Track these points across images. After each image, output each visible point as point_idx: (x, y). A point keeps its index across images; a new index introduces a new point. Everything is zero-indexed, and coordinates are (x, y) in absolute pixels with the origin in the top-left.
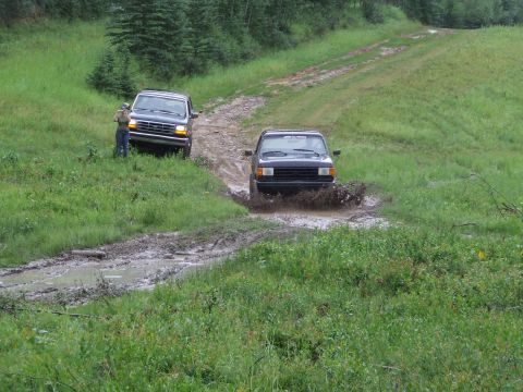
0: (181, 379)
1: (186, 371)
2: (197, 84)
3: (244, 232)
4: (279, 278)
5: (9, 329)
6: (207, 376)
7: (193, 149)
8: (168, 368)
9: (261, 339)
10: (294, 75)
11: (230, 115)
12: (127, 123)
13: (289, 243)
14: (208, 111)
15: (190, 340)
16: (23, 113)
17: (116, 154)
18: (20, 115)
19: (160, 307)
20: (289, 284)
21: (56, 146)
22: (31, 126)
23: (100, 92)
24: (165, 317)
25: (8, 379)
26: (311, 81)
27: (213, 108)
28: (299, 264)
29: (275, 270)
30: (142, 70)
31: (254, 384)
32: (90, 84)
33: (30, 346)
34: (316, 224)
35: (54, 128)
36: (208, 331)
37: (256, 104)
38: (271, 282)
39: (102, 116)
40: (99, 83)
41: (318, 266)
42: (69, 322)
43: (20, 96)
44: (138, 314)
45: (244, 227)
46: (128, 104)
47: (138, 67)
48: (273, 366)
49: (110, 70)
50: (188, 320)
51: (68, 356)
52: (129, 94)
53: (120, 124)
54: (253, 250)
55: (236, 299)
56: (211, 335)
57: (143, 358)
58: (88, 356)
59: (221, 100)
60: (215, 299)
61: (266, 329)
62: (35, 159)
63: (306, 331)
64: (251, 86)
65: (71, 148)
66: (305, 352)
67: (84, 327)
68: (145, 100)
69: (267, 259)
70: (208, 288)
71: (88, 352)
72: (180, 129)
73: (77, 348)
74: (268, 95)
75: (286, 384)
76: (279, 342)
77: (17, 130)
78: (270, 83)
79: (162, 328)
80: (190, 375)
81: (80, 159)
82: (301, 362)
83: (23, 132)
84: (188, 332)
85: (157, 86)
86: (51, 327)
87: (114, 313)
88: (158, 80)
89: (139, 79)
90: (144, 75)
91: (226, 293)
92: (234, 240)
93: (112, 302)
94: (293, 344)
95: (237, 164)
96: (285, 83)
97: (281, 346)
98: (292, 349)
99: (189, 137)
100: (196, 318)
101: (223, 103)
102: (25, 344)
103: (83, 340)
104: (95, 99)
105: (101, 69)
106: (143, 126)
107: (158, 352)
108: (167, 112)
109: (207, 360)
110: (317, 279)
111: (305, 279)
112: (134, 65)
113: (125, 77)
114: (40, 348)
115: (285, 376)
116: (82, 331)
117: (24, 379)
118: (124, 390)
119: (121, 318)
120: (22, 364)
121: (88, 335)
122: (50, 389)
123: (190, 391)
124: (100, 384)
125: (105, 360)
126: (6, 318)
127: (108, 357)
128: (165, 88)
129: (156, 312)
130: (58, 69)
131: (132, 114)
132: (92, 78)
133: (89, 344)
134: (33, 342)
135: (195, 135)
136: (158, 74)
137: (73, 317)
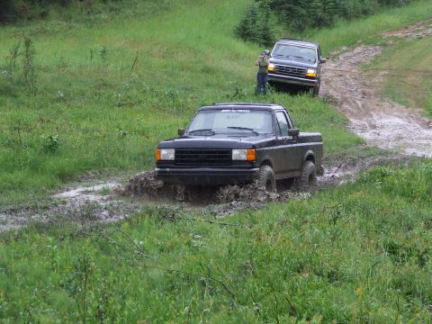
0: (311, 279)
1: (315, 272)
2: (325, 35)
3: (362, 158)
4: (392, 198)
5: (170, 234)
6: (332, 277)
7: (321, 89)
8: (300, 269)
9: (377, 247)
10: (407, 28)
11: (352, 61)
12: (266, 67)
13: (401, 168)
14: (334, 57)
15: (318, 246)
16: (182, 58)
17: (257, 92)
18: (180, 59)
19: (293, 219)
20: (401, 202)
21: (208, 85)
22: (188, 68)
23: (245, 41)
24: (297, 227)
25: (168, 274)
26: (421, 34)
27: (338, 55)
28: (409, 185)
29: (388, 190)
30: (279, 23)
31: (371, 284)
32: (239, 33)
33: (187, 247)
34: (424, 153)
35: (207, 70)
36: (333, 239)
37: (374, 52)
38: (386, 200)
39: (245, 61)
40: (244, 33)
41: (425, 188)
42: (219, 229)
43: (179, 43)
44: (275, 224)
45: (363, 154)
46: (268, 51)
47: (277, 20)
48: (387, 270)
49: (254, 22)
50: (317, 230)
51: (218, 257)
52: (268, 42)
53: (261, 67)
54: (371, 173)
55: (357, 213)
56: (335, 243)
57: (279, 260)
58: (235, 258)
59: (345, 48)
60: (339, 213)
61: (382, 239)
62: (190, 95)
63: (415, 241)
64: (370, 37)
65: (221, 87)
66: (414, 259)
67: (231, 234)
68: (282, 47)
69: (383, 181)
70: (333, 204)
71: (234, 254)
72: (311, 72)
73: (225, 251)
74: (384, 45)
75: (398, 285)
76: (393, 250)
77: (176, 71)
78: (386, 35)
79: (295, 236)
80: (318, 275)
81: (228, 96)
82: (410, 267)
83: (182, 73)
84: (316, 240)
85: (293, 36)
86: (205, 233)
87: (255, 223)
88: (293, 31)
89: (277, 29)
90: (282, 27)
91: (348, 208)
92: (354, 165)
93: (254, 214)
94: (404, 252)
95: (357, 102)
96: (399, 35)
97: (394, 253)
98: (403, 256)
99: (318, 79)
100: (323, 229)
101: (346, 51)
102: (183, 247)
103: (230, 244)
104: (241, 46)
105: (246, 22)
106: (280, 69)
107: (292, 255)
108: (299, 58)
109: (332, 263)
110: (424, 199)
111: (414, 198)
112: (273, 19)
113: (266, 29)
114: (195, 250)
115: (397, 278)
116: (229, 237)
117: (182, 276)
118: (264, 286)
119: (261, 227)
120: (180, 262)
121: (234, 240)
122: (203, 284)
123: (318, 288)
124: (245, 281)
125: (249, 261)
126: (168, 225)
127: (251, 259)
128: (299, 38)
129: (290, 223)
130: (211, 21)
131: (271, 59)
132: (238, 29)
133: (235, 248)
134: (189, 246)
135: (323, 77)
136: (293, 26)
137: (222, 225)
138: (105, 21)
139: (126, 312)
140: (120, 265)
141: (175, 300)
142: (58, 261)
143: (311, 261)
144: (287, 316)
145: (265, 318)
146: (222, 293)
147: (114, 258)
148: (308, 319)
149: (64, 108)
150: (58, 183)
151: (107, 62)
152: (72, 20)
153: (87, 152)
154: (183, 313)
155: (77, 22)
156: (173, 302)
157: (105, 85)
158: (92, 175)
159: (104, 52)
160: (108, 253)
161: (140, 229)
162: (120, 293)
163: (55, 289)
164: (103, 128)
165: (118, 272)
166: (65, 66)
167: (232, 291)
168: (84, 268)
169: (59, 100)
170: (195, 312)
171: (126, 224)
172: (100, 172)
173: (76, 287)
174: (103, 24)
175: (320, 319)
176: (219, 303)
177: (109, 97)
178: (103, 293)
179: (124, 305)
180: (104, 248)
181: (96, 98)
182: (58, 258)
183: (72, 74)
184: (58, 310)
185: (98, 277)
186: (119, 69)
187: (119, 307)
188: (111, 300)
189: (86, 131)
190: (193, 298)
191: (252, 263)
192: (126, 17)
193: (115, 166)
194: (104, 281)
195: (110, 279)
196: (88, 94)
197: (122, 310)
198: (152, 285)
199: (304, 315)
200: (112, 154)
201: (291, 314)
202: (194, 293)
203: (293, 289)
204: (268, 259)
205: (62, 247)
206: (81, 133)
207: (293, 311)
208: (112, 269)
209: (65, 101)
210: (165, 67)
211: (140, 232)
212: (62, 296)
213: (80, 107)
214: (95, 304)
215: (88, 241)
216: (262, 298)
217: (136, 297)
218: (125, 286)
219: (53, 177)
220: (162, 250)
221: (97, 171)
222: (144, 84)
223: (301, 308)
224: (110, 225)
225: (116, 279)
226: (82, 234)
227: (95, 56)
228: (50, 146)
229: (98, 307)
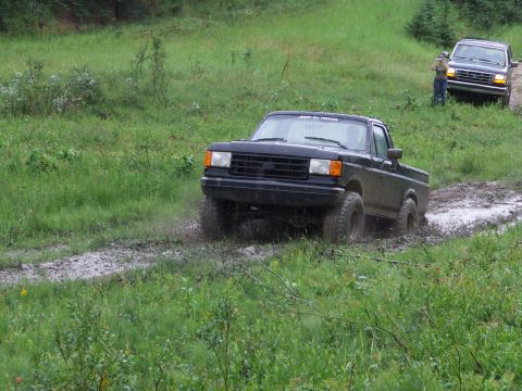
0: (501, 329)
1: (505, 320)
2: (516, 33)
5: (329, 274)
7: (512, 99)
8: (487, 318)
12: (445, 72)
15: (509, 290)
16: (342, 61)
17: (434, 103)
18: (340, 63)
19: (479, 256)
21: (374, 94)
22: (350, 74)
23: (419, 40)
24: (483, 266)
25: (327, 323)
30: (461, 18)
32: (411, 32)
33: (349, 289)
35: (372, 77)
39: (419, 65)
40: (418, 31)
42: (388, 269)
43: (339, 44)
44: (457, 263)
46: (447, 53)
47: (458, 16)
49: (430, 18)
50: (507, 270)
51: (387, 302)
52: (447, 42)
53: (438, 72)
57: (462, 306)
58: (407, 303)
62: (353, 107)
65: (390, 97)
67: (402, 274)
68: (465, 48)
71: (407, 299)
72: (499, 78)
73: (396, 295)
77: (335, 78)
79: (481, 277)
80: (510, 324)
81: (398, 108)
83: (342, 80)
84: (507, 282)
85: (478, 35)
86: (371, 273)
87: (432, 261)
88: (477, 29)
89: (458, 26)
90: (464, 24)
93: (430, 250)
99: (509, 86)
100: (515, 269)
102: (345, 290)
103: (402, 286)
104: (413, 47)
105: (420, 17)
106: (462, 75)
107: (478, 301)
108: (485, 61)
112: (454, 14)
113: (444, 26)
114: (359, 294)
116: (400, 278)
117: (344, 324)
118: (444, 337)
119: (439, 265)
120: (341, 308)
121: (406, 283)
122: (369, 335)
123: (509, 340)
124: (420, 331)
125: (424, 308)
126: (326, 263)
127: (427, 304)
128: (485, 36)
129: (475, 262)
130: (378, 17)
131: (451, 63)
132: (411, 26)
133: (408, 291)
134: (352, 288)
135: (515, 84)
136: (477, 23)
137: (392, 264)
138: (250, 18)
139: (276, 368)
140: (269, 311)
141: (335, 353)
142: (194, 306)
143: (500, 308)
144: (471, 373)
145: (444, 376)
146: (392, 345)
147: (261, 302)
148: (497, 378)
149: (200, 123)
151: (251, 67)
152: (210, 17)
154: (345, 369)
155: (216, 18)
156: (333, 355)
157: (249, 94)
159: (248, 55)
160: (254, 297)
161: (293, 268)
162: (270, 346)
163: (191, 339)
165: (266, 319)
166: (201, 72)
167: (403, 342)
168: (226, 315)
169: (194, 113)
170: (360, 368)
171: (276, 262)
173: (216, 337)
174: (248, 21)
175: (512, 378)
176: (388, 358)
177: (254, 109)
178: (249, 344)
179: (273, 359)
180: (249, 291)
181: (239, 111)
182: (194, 303)
183: (211, 83)
184: (194, 365)
185: (243, 325)
186: (266, 75)
187: (268, 361)
188: (258, 354)
190: (358, 351)
191: (428, 310)
192: (276, 13)
194: (250, 331)
195: (257, 328)
196: (229, 105)
197: (271, 365)
198: (307, 336)
199: (493, 373)
201: (477, 372)
202: (358, 345)
203: (479, 342)
204: (448, 306)
205: (198, 290)
207: (479, 369)
208: (259, 316)
209: (201, 114)
210: (323, 72)
211: (293, 271)
212: (199, 348)
213: (219, 122)
214: (239, 358)
215: (230, 282)
216: (441, 351)
217: (288, 349)
218: (276, 336)
219: (188, 205)
220: (319, 294)
222: (297, 93)
223: (488, 364)
224: (256, 263)
225: (265, 328)
226: (223, 274)
227: (238, 60)
228: (184, 169)
229: (243, 362)
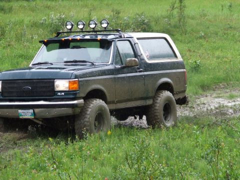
142: (200, 141)
147: (236, 140)
149: (204, 43)
150: (200, 91)
151: (232, 13)
153: (219, 72)
157: (231, 28)
158: (222, 86)
159: (230, 6)
160: (233, 137)
163: (198, 159)
164: (229, 55)
166: (205, 15)
169: (201, 38)
172: (227, 84)
173: (211, 158)
177: (234, 35)
178: (230, 162)
180: (230, 134)
181: (225, 36)
182: (200, 140)
183: (210, 21)
184: (200, 173)
185: (226, 152)
188: (235, 168)
189: (218, 58)
193: (237, 80)
194: (230, 155)
195: (234, 153)
196: (219, 34)
200: (236, 73)
205: (202, 133)
206: (215, 59)
208: (235, 147)
209: (205, 38)
212: (202, 164)
213: (214, 42)
214: (224, 170)
215: (219, 128)
219: (197, 87)
221: (225, 84)
224: (234, 119)
225: (238, 154)
226: (216, 124)
227: (225, 9)
228: (195, 67)
229: (226, 172)
